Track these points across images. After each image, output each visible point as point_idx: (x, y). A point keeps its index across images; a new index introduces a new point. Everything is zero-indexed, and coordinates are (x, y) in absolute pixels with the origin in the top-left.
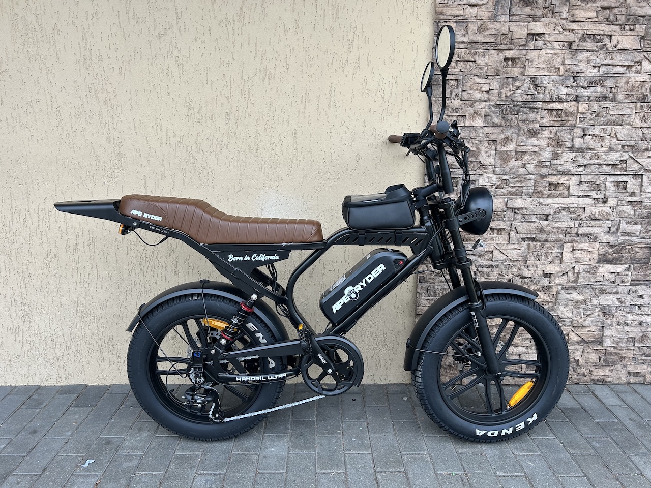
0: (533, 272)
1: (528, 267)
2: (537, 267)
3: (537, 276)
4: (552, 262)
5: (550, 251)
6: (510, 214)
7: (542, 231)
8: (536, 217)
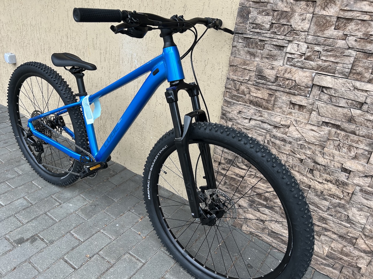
0: (329, 161)
1: (323, 154)
2: (333, 157)
3: (332, 166)
4: (355, 157)
5: (354, 145)
6: (316, 91)
7: (351, 120)
8: (347, 103)
